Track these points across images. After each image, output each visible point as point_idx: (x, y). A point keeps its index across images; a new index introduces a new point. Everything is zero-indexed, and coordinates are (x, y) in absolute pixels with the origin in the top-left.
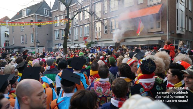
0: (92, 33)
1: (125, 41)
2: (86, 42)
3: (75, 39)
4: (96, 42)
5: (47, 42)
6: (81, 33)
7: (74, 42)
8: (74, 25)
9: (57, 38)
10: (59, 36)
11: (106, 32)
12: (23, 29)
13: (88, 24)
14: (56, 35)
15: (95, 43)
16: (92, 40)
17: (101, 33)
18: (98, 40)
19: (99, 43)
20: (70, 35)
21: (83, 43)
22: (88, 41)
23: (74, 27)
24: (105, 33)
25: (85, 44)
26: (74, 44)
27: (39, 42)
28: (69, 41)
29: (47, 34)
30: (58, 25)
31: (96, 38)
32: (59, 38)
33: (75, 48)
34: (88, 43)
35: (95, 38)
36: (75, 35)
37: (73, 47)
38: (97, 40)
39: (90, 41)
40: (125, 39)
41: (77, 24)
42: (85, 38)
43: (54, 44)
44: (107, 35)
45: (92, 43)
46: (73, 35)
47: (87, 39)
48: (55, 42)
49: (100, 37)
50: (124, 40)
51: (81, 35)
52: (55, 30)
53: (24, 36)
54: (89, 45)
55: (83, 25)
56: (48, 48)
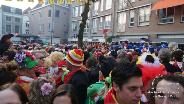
0: (114, 26)
1: (157, 38)
2: (106, 36)
3: (93, 32)
4: (117, 36)
5: (64, 33)
6: (100, 26)
7: (92, 35)
8: (93, 17)
9: (74, 30)
10: (76, 28)
11: (132, 24)
12: (41, 18)
13: (110, 15)
14: (73, 26)
15: (117, 38)
16: (113, 34)
17: (125, 26)
18: (121, 35)
19: (121, 38)
20: (88, 27)
21: (103, 36)
22: (109, 35)
23: (93, 19)
24: (130, 26)
25: (104, 38)
26: (91, 37)
27: (53, 32)
28: (86, 34)
29: (64, 25)
30: (76, 16)
31: (119, 31)
32: (76, 30)
33: (92, 42)
34: (108, 37)
35: (117, 32)
36: (93, 27)
37: (90, 40)
38: (119, 34)
39: (111, 35)
40: (158, 35)
41: (97, 16)
42: (105, 31)
43: (70, 36)
44: (132, 29)
45: (113, 37)
46: (92, 27)
47: (107, 32)
48: (71, 34)
49: (124, 31)
50: (156, 36)
51: (100, 27)
52: (72, 22)
53: (41, 26)
54: (109, 40)
55: (104, 17)
56: (64, 40)
